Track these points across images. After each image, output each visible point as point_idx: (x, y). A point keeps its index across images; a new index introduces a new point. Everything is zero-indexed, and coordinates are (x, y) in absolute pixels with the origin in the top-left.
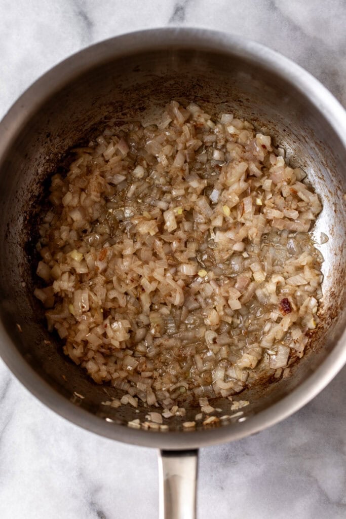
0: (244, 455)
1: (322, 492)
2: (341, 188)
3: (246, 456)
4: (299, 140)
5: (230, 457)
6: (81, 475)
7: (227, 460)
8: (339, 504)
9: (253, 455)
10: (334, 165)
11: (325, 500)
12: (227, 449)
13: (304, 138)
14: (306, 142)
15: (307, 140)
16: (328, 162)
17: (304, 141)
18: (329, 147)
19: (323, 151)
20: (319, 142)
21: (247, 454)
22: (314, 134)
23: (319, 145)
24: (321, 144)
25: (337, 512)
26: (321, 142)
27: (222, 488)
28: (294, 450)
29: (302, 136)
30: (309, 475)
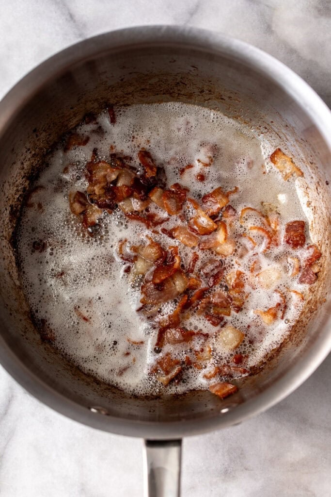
0: (243, 470)
3: (245, 471)
4: (280, 138)
5: (229, 472)
7: (227, 475)
9: (252, 470)
12: (226, 464)
13: (285, 136)
14: (287, 139)
17: (284, 138)
18: (310, 145)
19: (304, 148)
20: (300, 140)
21: (246, 469)
22: (296, 131)
23: (300, 142)
24: (302, 142)
26: (302, 140)
29: (283, 134)
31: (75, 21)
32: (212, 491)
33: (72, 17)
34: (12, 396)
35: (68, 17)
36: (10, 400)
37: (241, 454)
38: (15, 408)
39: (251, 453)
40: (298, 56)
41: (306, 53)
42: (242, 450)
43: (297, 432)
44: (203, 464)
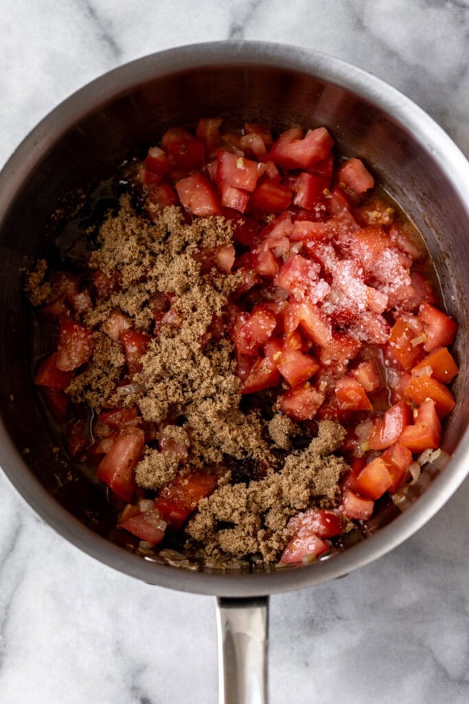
0: (334, 620)
1: (439, 667)
2: (450, 255)
3: (337, 620)
4: (394, 192)
5: (315, 622)
6: (119, 649)
7: (313, 625)
8: (461, 681)
9: (347, 619)
10: (442, 225)
11: (443, 676)
12: (312, 611)
13: (402, 189)
14: (404, 194)
15: (405, 191)
16: (434, 220)
17: (400, 193)
18: (436, 201)
19: (426, 206)
20: (422, 195)
21: (339, 618)
22: (416, 183)
23: (421, 198)
24: (425, 197)
25: (459, 693)
26: (424, 194)
27: (307, 664)
28: (401, 611)
29: (399, 187)
30: (421, 644)
31: (96, 18)
32: (293, 648)
33: (92, 11)
34: (21, 526)
35: (87, 12)
36: (18, 531)
37: (332, 598)
38: (25, 542)
39: (346, 596)
40: (400, 60)
41: (409, 56)
42: (333, 593)
43: (408, 567)
44: (280, 613)
